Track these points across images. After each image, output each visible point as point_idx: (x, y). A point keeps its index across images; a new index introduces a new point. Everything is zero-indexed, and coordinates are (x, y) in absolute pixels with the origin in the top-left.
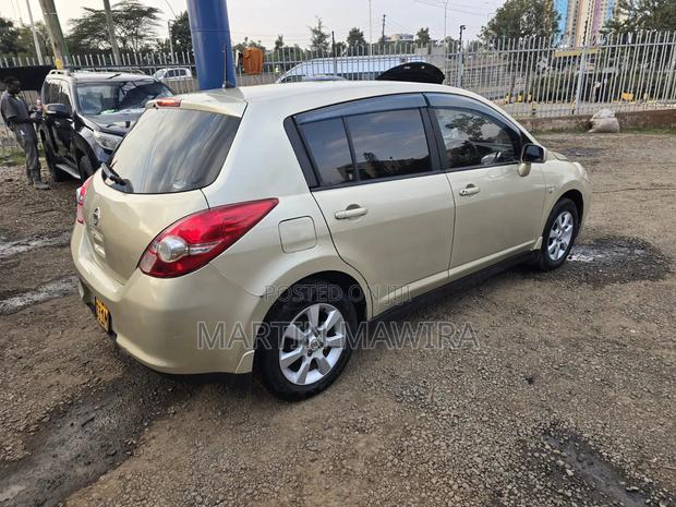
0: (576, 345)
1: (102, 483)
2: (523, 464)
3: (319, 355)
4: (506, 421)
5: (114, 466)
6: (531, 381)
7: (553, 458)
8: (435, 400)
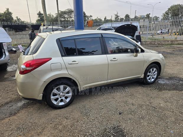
0: (141, 106)
1: (5, 120)
2: (102, 135)
3: (63, 98)
4: (105, 123)
5: (10, 117)
6: (120, 114)
7: (111, 135)
8: (90, 114)
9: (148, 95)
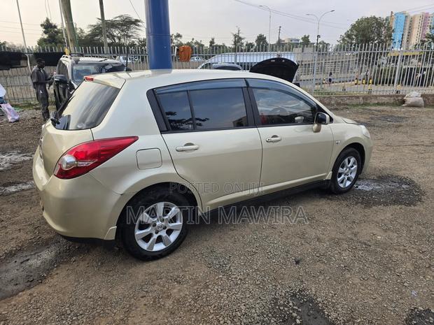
2: (270, 313)
3: (163, 233)
4: (270, 286)
6: (297, 262)
7: (291, 312)
9: (345, 218)
